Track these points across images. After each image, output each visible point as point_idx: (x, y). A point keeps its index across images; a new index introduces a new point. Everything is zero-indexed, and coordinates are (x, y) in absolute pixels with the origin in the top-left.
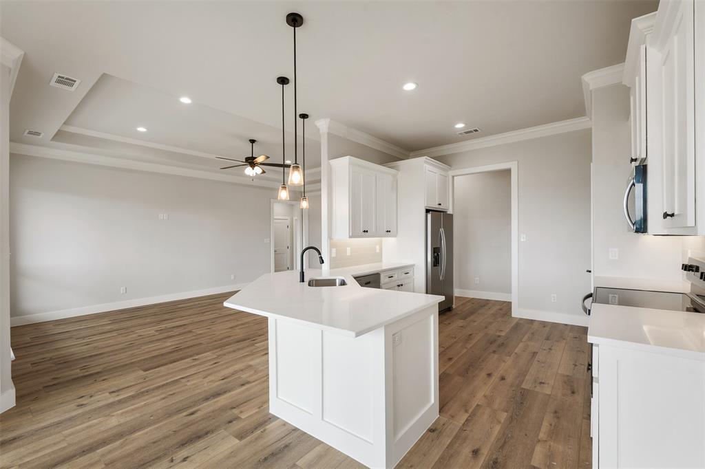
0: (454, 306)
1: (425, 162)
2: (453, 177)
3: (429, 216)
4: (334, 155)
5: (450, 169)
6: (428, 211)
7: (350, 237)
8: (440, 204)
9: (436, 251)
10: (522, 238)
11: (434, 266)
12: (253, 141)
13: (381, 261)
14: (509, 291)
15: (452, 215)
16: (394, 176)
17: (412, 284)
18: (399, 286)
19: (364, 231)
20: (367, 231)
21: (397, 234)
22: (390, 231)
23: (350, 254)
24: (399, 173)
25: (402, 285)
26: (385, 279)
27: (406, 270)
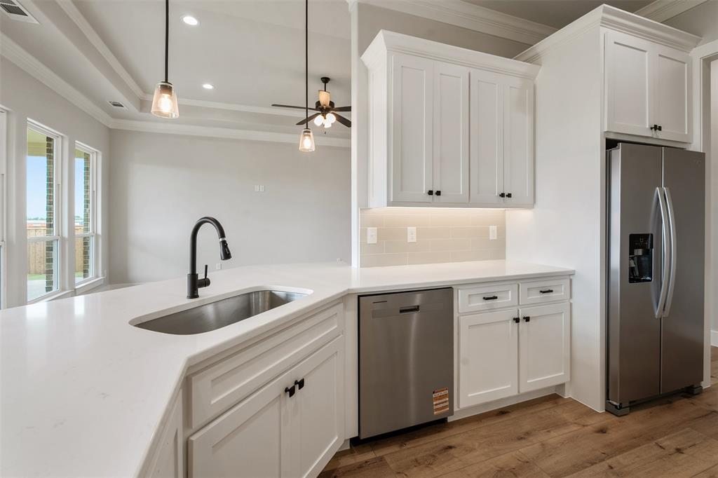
0: (706, 384)
1: (605, 22)
2: (707, 60)
3: (617, 154)
5: (697, 43)
6: (611, 144)
7: (390, 204)
8: (657, 128)
9: (642, 243)
11: (633, 279)
12: (325, 80)
17: (564, 318)
18: (517, 320)
19: (430, 193)
20: (438, 193)
21: (535, 202)
22: (509, 196)
23: (415, 240)
24: (541, 70)
25: (527, 319)
26: (469, 303)
27: (545, 285)
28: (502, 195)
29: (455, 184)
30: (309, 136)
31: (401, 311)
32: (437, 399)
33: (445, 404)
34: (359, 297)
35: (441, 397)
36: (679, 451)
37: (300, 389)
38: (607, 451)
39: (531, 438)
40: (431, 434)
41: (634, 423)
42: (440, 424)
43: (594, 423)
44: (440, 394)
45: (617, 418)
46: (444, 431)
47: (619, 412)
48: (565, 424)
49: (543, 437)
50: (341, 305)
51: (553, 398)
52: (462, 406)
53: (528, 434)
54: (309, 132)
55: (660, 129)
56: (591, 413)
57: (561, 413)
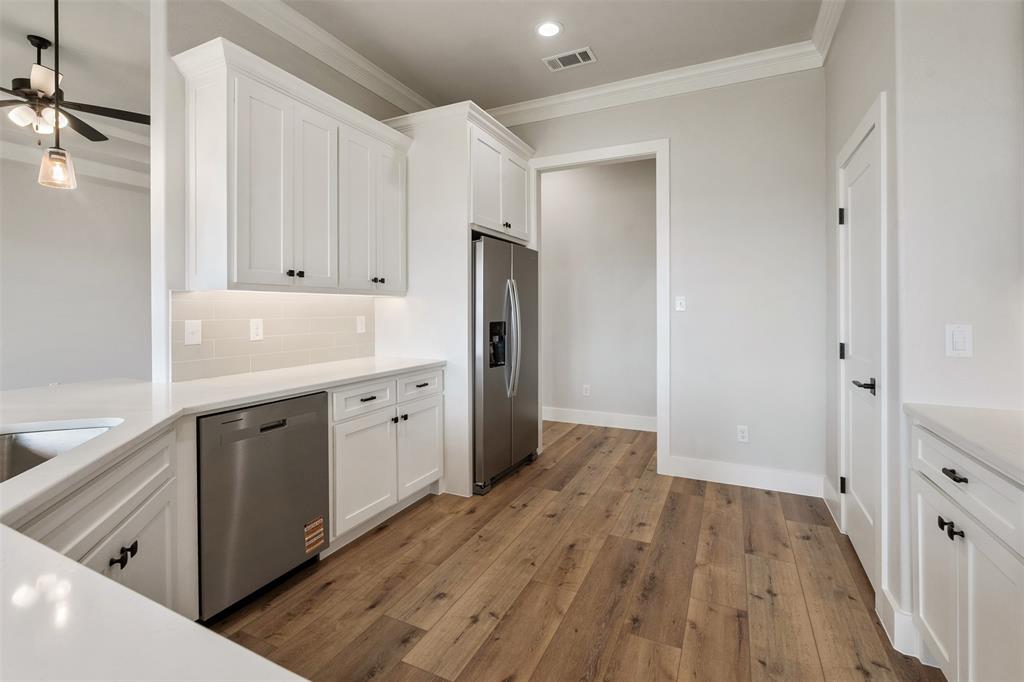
0: (539, 451)
1: (471, 117)
2: (539, 173)
3: (480, 245)
5: (533, 155)
7: (232, 286)
8: (508, 225)
9: (497, 331)
10: (678, 303)
11: (492, 366)
13: (372, 355)
14: (652, 410)
15: (535, 254)
16: (402, 149)
17: (437, 411)
18: (396, 420)
19: (291, 273)
20: (301, 274)
21: (407, 288)
22: (382, 281)
23: (261, 337)
24: (413, 144)
25: (405, 417)
26: (346, 407)
27: (421, 378)
28: (375, 280)
29: (321, 262)
30: (64, 162)
31: (262, 430)
32: (309, 533)
33: (318, 537)
34: (198, 418)
35: (314, 530)
36: (525, 506)
37: (132, 556)
38: (476, 525)
39: (413, 541)
40: (301, 580)
41: (494, 497)
42: (312, 564)
43: (466, 506)
44: (312, 526)
45: (481, 497)
46: (317, 571)
47: (484, 491)
48: (442, 517)
49: (423, 536)
50: (173, 434)
51: (429, 499)
52: (339, 533)
53: (409, 538)
54: (63, 155)
55: (509, 226)
56: (462, 500)
57: (438, 508)
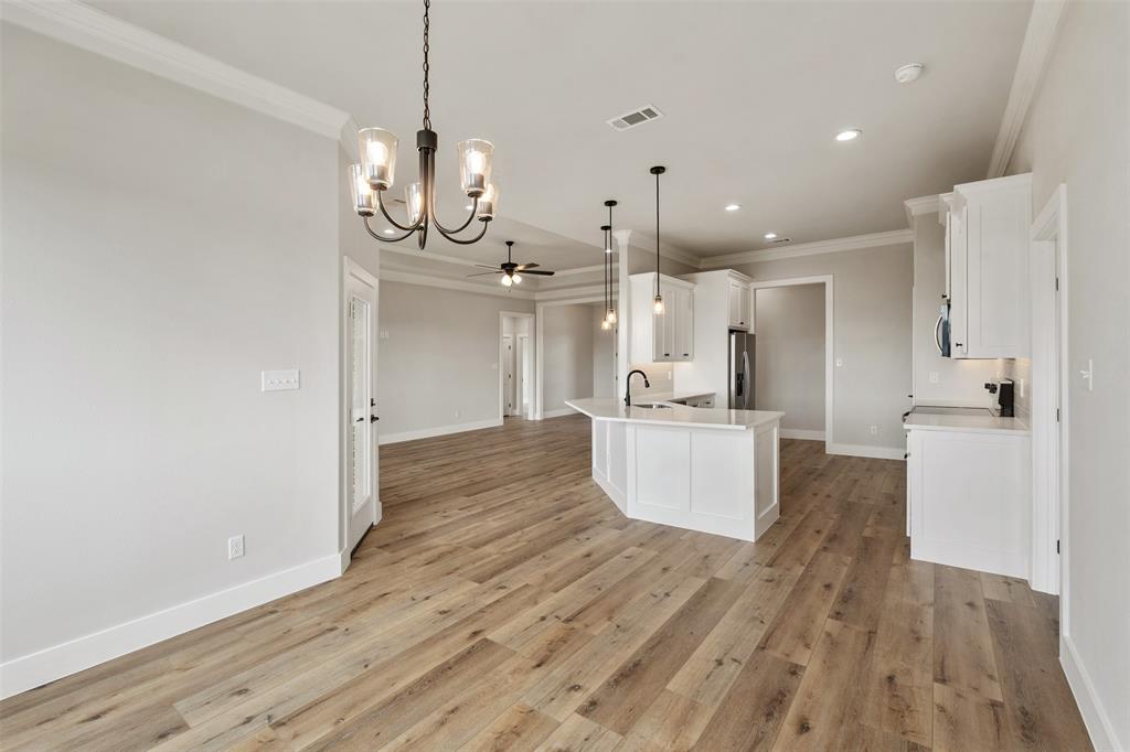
1: (729, 275)
2: (755, 290)
3: (733, 336)
4: (636, 270)
5: (752, 282)
6: (731, 331)
7: (654, 361)
8: (742, 323)
9: (740, 377)
10: (838, 363)
11: (738, 394)
12: (510, 244)
13: (672, 390)
15: (754, 336)
16: (691, 290)
21: (693, 358)
22: (687, 355)
24: (696, 287)
